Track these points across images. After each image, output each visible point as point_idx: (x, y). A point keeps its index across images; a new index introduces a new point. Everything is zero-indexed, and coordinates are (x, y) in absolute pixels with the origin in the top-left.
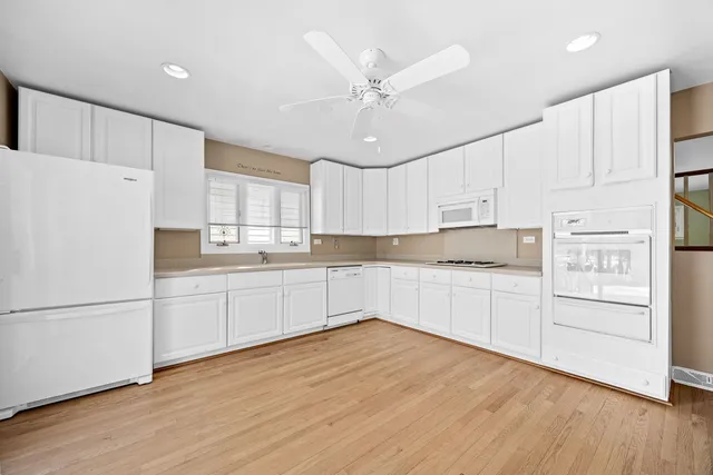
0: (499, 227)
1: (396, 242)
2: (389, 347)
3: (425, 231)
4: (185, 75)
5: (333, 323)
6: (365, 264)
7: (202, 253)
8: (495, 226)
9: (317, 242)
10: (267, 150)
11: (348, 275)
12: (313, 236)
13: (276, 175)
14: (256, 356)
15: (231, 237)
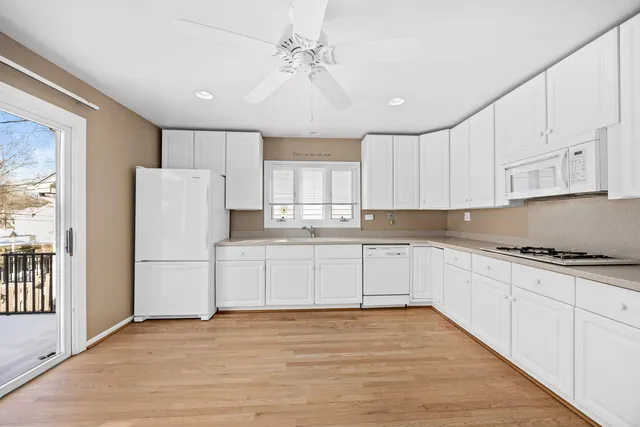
0: (611, 196)
1: (467, 217)
2: (410, 348)
3: (490, 204)
4: (211, 97)
5: (368, 303)
6: (413, 242)
7: (265, 227)
8: (604, 194)
9: (369, 217)
10: (315, 136)
11: (388, 254)
12: (364, 212)
13: (327, 157)
14: (284, 319)
15: (289, 215)
